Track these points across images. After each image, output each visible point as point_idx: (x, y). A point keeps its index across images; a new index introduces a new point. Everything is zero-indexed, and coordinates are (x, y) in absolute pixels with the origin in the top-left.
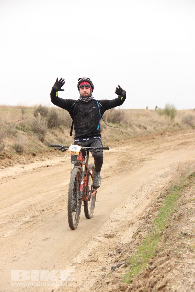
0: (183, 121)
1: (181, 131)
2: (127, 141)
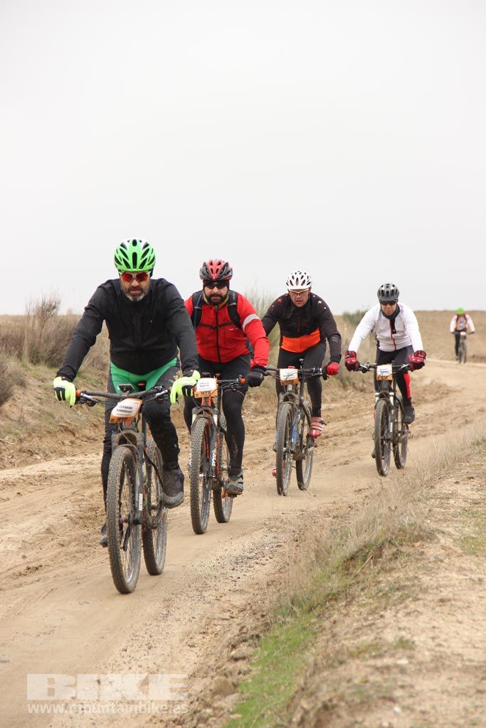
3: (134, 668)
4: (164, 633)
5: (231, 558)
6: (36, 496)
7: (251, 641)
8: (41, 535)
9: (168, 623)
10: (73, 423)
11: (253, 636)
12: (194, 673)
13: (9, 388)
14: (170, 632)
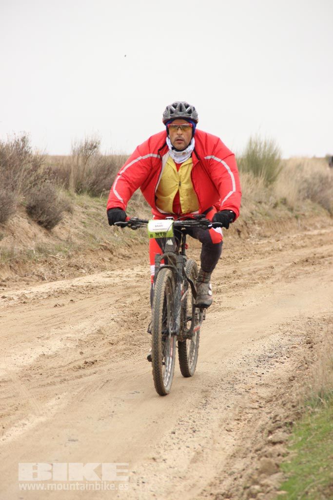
0: (299, 191)
1: (294, 220)
2: (136, 251)
3: (182, 448)
4: (205, 419)
5: (255, 357)
6: (86, 303)
7: (286, 427)
8: (93, 335)
9: (207, 410)
10: (111, 244)
11: (286, 423)
12: (234, 454)
13: (58, 215)
14: (209, 418)
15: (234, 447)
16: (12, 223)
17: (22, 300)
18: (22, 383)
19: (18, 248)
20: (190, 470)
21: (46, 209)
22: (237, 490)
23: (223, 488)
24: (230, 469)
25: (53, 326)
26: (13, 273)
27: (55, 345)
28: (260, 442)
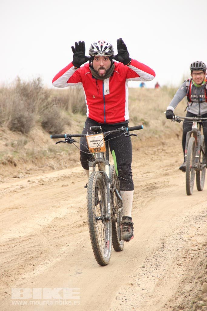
4: (163, 257)
5: (193, 217)
6: (82, 184)
9: (165, 252)
12: (184, 280)
13: (62, 126)
14: (166, 257)
15: (183, 275)
16: (33, 133)
17: (41, 183)
18: (44, 236)
19: (37, 149)
20: (156, 291)
21: (54, 124)
22: (188, 304)
23: (178, 303)
24: (182, 290)
25: (62, 199)
26: (34, 165)
27: (63, 211)
28: (200, 272)
